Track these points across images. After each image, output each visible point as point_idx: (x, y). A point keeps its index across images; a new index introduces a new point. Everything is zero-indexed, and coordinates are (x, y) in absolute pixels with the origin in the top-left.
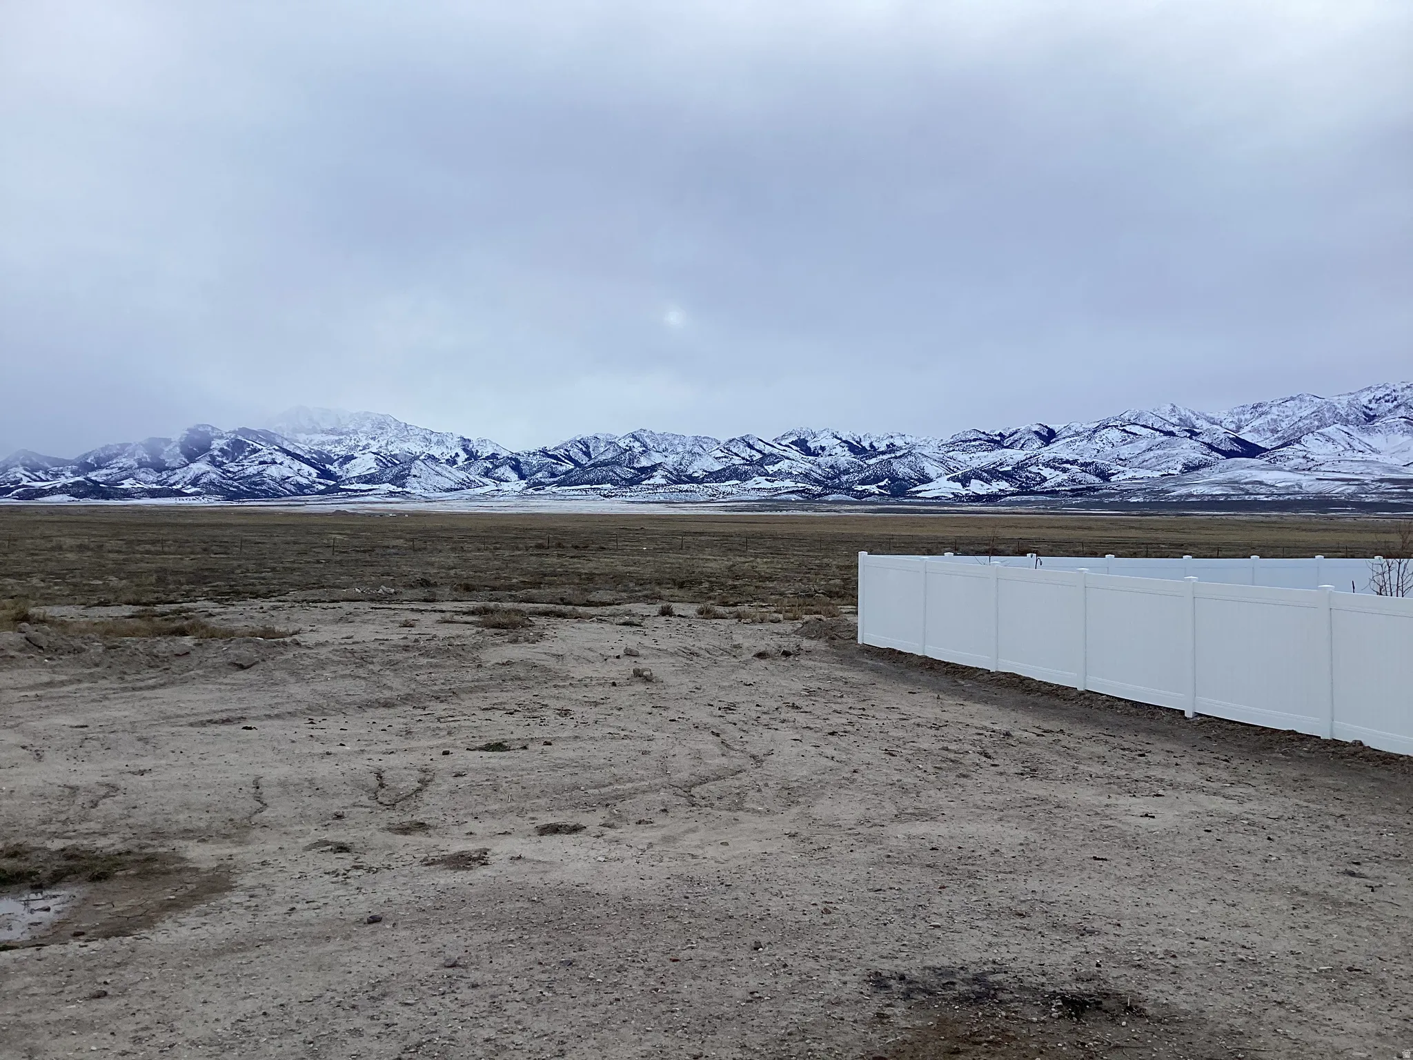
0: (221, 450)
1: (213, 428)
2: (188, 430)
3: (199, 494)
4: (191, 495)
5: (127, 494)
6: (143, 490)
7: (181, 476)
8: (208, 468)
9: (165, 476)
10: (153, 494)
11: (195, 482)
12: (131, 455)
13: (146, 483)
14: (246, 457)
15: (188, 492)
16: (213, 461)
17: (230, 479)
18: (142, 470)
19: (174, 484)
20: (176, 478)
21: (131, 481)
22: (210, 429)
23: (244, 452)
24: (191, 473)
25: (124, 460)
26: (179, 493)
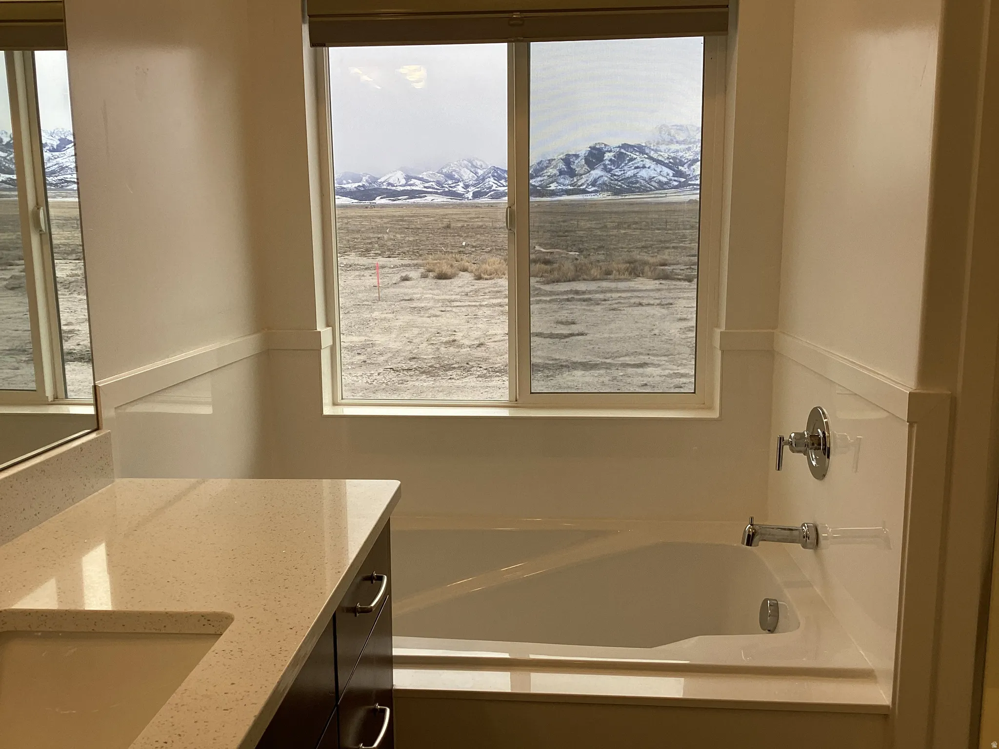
0: (611, 160)
1: (606, 145)
2: (590, 147)
3: (596, 191)
4: (591, 192)
5: (553, 193)
6: (563, 190)
7: (585, 179)
8: (602, 173)
9: (576, 180)
10: (568, 192)
11: (594, 184)
12: (555, 167)
13: (564, 185)
14: (626, 164)
15: (590, 190)
16: (605, 169)
17: (616, 180)
18: (562, 176)
19: (581, 185)
20: (583, 181)
21: (555, 184)
22: (603, 146)
23: (625, 161)
24: (592, 178)
25: (551, 170)
26: (584, 192)
